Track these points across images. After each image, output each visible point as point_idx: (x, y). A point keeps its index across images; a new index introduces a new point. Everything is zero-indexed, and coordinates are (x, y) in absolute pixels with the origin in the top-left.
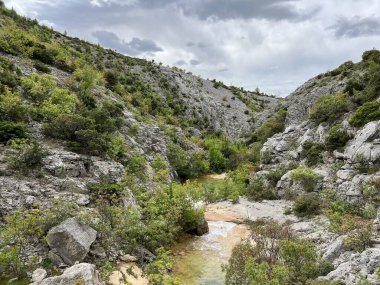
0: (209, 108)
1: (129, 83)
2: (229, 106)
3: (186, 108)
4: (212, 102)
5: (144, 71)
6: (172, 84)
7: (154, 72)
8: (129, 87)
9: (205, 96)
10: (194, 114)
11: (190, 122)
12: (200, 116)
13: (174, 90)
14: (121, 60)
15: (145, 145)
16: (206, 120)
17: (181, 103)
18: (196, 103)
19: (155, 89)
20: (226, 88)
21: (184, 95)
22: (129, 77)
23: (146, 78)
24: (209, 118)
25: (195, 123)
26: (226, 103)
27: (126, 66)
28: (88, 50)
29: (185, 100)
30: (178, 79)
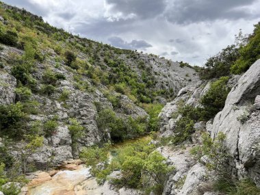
0: (174, 82)
1: (115, 66)
2: (190, 80)
3: (156, 82)
4: (177, 77)
5: (128, 58)
6: (147, 66)
7: (135, 58)
8: (115, 69)
9: (172, 73)
10: (162, 87)
11: (158, 93)
12: (167, 88)
13: (148, 70)
14: (112, 51)
15: (71, 110)
16: (172, 91)
17: (153, 79)
18: (164, 79)
19: (134, 69)
20: (190, 67)
21: (156, 74)
22: (116, 62)
23: (128, 63)
24: (174, 89)
25: (162, 93)
26: (188, 78)
27: (115, 55)
28: (90, 46)
29: (156, 76)
30: (152, 62)
